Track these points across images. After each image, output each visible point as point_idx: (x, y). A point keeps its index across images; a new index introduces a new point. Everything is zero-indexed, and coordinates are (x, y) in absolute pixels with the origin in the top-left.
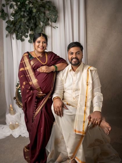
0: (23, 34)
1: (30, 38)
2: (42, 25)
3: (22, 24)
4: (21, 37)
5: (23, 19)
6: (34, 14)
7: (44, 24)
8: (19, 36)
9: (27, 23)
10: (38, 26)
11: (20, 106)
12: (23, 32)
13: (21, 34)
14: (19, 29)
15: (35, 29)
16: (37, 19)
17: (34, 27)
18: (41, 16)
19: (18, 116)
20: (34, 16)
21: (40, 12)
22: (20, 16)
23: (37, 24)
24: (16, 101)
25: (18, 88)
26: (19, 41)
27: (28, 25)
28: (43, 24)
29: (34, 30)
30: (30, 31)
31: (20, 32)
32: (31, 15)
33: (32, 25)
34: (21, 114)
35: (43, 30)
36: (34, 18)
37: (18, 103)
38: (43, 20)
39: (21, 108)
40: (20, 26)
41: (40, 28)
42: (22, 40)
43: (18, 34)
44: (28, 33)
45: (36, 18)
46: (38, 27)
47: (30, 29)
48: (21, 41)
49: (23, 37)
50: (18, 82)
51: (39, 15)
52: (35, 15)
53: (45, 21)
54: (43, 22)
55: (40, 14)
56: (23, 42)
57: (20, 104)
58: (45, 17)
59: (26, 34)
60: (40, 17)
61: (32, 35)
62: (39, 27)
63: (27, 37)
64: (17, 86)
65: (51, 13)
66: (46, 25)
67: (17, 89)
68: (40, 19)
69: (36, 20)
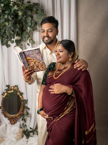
0: (9, 39)
1: (16, 44)
2: (29, 30)
3: (7, 29)
4: (7, 42)
5: (7, 24)
6: (20, 18)
7: (32, 29)
8: (5, 42)
9: (12, 28)
10: (25, 30)
11: (6, 116)
12: (9, 37)
13: (6, 40)
14: (5, 34)
15: (21, 34)
16: (24, 23)
17: (20, 32)
18: (27, 20)
19: (3, 128)
20: (20, 20)
21: (26, 15)
22: (4, 20)
23: (24, 28)
24: (2, 111)
25: (4, 96)
26: (5, 47)
27: (13, 30)
28: (30, 29)
29: (20, 35)
30: (17, 36)
31: (6, 37)
32: (17, 18)
33: (17, 30)
34: (6, 126)
35: (31, 35)
36: (21, 22)
37: (4, 113)
38: (30, 24)
39: (7, 118)
40: (5, 30)
42: (8, 46)
43: (4, 39)
44: (14, 38)
46: (24, 33)
47: (16, 34)
49: (9, 43)
50: (4, 91)
52: (22, 19)
53: (33, 25)
54: (30, 27)
55: (26, 17)
56: (8, 48)
58: (33, 22)
59: (12, 39)
61: (18, 40)
62: (26, 32)
63: (13, 42)
64: (2, 95)
65: (39, 17)
66: (33, 30)
67: (2, 98)
68: (27, 23)
69: (22, 24)
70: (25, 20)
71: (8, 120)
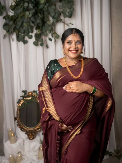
0: (25, 34)
1: (36, 39)
2: (52, 22)
3: (26, 20)
4: (24, 37)
5: (27, 13)
6: (41, 7)
7: (55, 20)
8: (20, 37)
9: (33, 19)
10: (46, 22)
11: (23, 129)
12: (26, 32)
13: (23, 34)
14: (21, 27)
15: (42, 26)
16: (46, 13)
17: (40, 25)
18: (50, 9)
19: (20, 144)
20: (41, 9)
21: (49, 3)
22: (22, 9)
23: (45, 20)
24: (17, 122)
25: (20, 105)
26: (21, 43)
27: (33, 21)
28: (53, 20)
29: (41, 28)
30: (36, 29)
31: (23, 31)
32: (38, 7)
33: (39, 21)
34: (24, 141)
35: (53, 28)
36: (42, 12)
37: (20, 126)
38: (53, 14)
39: (24, 131)
40: (22, 23)
41: (49, 26)
42: (25, 42)
43: (20, 33)
44: (32, 32)
45: (43, 12)
46: (46, 25)
47: (35, 27)
48: (23, 43)
49: (26, 38)
50: (19, 98)
51: (48, 8)
52: (43, 8)
53: (57, 16)
54: (53, 18)
55: (49, 6)
56: (26, 44)
57: (22, 127)
58: (56, 11)
59: (30, 34)
60: (49, 11)
61: (38, 34)
62: (48, 24)
63: (31, 37)
64: (18, 103)
65: (65, 5)
66: (57, 22)
67: (18, 106)
68: (49, 14)
69: (43, 14)
70: (47, 9)
71: (26, 134)
